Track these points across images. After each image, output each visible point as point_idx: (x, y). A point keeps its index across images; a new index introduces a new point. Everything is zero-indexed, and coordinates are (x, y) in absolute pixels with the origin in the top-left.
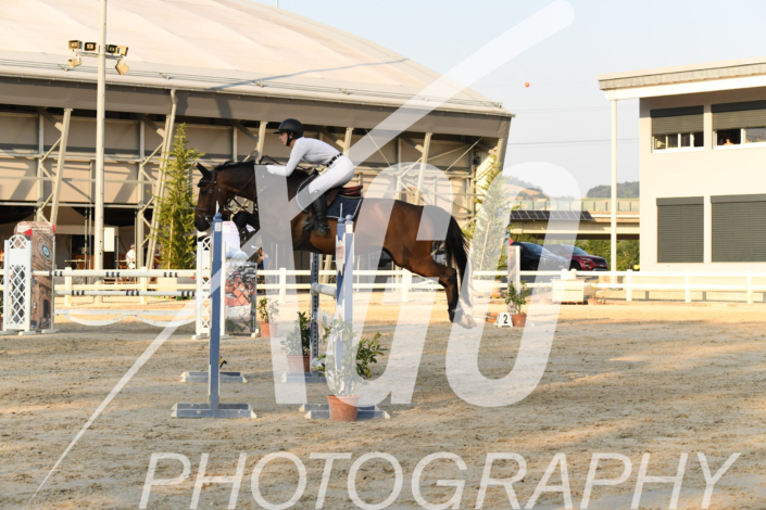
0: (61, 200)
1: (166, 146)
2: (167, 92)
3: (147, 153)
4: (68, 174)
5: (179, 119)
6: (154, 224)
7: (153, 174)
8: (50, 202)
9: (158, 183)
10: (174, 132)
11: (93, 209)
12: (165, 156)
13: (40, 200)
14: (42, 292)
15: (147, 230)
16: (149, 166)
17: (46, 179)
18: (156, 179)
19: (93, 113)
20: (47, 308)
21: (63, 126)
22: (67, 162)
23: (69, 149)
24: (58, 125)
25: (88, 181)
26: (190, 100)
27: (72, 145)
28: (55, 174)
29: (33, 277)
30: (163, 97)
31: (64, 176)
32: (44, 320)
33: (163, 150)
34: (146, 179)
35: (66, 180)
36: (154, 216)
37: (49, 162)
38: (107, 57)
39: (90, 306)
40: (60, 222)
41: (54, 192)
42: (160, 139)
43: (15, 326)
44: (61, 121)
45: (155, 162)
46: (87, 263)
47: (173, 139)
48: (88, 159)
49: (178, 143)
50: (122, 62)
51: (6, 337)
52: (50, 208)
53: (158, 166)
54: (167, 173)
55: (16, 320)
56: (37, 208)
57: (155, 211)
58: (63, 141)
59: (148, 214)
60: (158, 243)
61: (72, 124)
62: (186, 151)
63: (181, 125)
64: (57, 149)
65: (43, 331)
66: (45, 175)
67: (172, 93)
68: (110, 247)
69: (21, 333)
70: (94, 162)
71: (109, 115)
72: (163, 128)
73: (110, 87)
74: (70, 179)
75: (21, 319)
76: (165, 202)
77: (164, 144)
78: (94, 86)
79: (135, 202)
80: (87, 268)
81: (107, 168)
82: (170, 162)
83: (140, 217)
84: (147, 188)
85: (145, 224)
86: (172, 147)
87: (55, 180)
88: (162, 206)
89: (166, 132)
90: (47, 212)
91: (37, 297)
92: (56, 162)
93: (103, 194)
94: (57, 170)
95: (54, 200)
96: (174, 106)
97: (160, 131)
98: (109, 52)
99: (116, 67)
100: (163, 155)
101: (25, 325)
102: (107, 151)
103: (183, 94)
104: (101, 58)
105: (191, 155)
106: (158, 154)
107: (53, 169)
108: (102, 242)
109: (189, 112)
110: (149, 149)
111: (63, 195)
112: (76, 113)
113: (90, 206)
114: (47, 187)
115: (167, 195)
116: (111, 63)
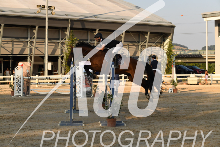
0: (35, 54)
1: (67, 37)
2: (67, 20)
3: (62, 39)
4: (37, 46)
5: (71, 29)
6: (64, 61)
7: (64, 46)
8: (32, 55)
9: (65, 48)
10: (70, 33)
11: (45, 56)
12: (67, 40)
13: (29, 54)
14: (27, 84)
15: (62, 63)
16: (62, 43)
17: (30, 48)
18: (64, 47)
19: (45, 27)
20: (28, 88)
21: (35, 32)
22: (37, 42)
23: (37, 38)
24: (34, 31)
25: (43, 48)
26: (74, 23)
27: (38, 37)
28: (33, 46)
29: (24, 79)
30: (66, 22)
31: (36, 47)
32: (27, 92)
33: (67, 38)
34: (61, 47)
35: (36, 48)
36: (64, 58)
37: (31, 43)
38: (48, 10)
39: (44, 87)
40: (35, 61)
41: (33, 52)
42: (66, 35)
43: (18, 94)
44: (35, 30)
45: (64, 42)
46: (43, 73)
47: (69, 35)
48: (43, 41)
49: (71, 36)
50: (53, 11)
51: (15, 98)
52: (32, 56)
53: (65, 43)
54: (68, 45)
55: (19, 92)
56: (28, 57)
57: (64, 57)
58: (35, 36)
59: (62, 58)
60: (65, 67)
61: (38, 30)
62: (73, 38)
63: (72, 30)
64: (34, 38)
65: (27, 96)
66: (30, 46)
67: (69, 21)
68: (50, 68)
69: (20, 97)
70: (45, 42)
71: (49, 27)
72: (67, 31)
73: (49, 19)
74: (38, 48)
75: (20, 92)
76: (67, 54)
77: (67, 36)
78: (44, 19)
79: (58, 54)
80: (43, 75)
81: (49, 44)
82: (69, 42)
83: (60, 59)
84: (62, 50)
85: (61, 61)
86: (69, 37)
87: (33, 48)
88: (66, 55)
89: (67, 33)
90: (31, 58)
91: (25, 85)
92: (34, 42)
93: (48, 52)
94: (34, 45)
95: (33, 54)
96: (70, 25)
97: (65, 32)
98: (49, 8)
99: (51, 13)
100: (66, 40)
101: (21, 94)
102: (49, 39)
103: (73, 21)
104: (47, 10)
105: (75, 40)
106: (65, 39)
107: (33, 45)
108: (48, 67)
109: (74, 26)
110: (62, 38)
111: (36, 52)
112: (39, 27)
113: (44, 56)
114: (31, 50)
115: (68, 52)
116: (50, 12)
